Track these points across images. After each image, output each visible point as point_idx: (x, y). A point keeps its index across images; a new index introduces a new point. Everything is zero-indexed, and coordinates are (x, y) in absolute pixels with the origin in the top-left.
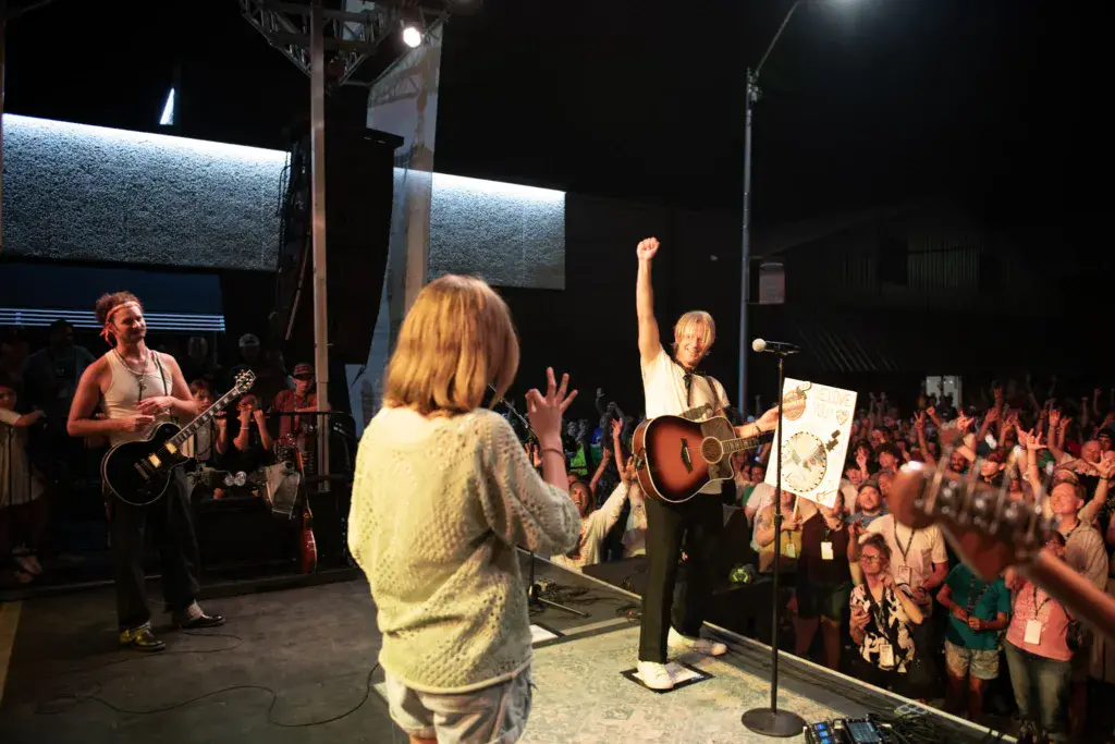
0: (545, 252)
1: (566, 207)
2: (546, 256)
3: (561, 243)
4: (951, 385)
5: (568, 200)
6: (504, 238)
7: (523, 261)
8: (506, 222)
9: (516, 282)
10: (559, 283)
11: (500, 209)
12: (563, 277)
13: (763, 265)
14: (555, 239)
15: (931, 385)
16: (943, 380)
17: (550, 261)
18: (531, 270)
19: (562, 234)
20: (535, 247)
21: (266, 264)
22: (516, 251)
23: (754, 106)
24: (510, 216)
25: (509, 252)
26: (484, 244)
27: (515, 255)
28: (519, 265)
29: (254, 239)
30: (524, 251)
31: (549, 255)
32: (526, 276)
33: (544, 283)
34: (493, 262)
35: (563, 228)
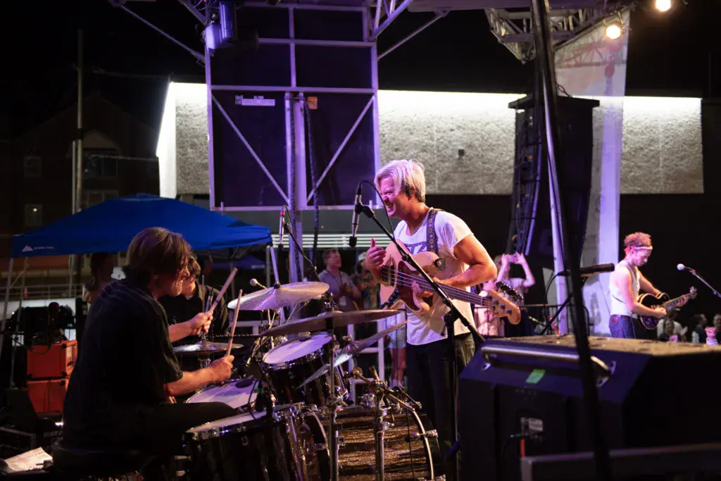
0: (682, 159)
1: (702, 113)
2: (682, 163)
3: (699, 148)
5: (703, 105)
6: (642, 149)
7: (661, 169)
8: (643, 133)
9: (654, 188)
10: (698, 187)
11: (637, 123)
12: (701, 181)
14: (692, 145)
17: (687, 167)
18: (668, 177)
19: (699, 139)
20: (672, 154)
21: (439, 188)
22: (653, 160)
24: (647, 128)
25: (645, 162)
27: (654, 163)
28: (656, 174)
29: (430, 168)
30: (661, 159)
31: (686, 161)
32: (665, 183)
33: (682, 189)
34: (631, 172)
35: (700, 134)
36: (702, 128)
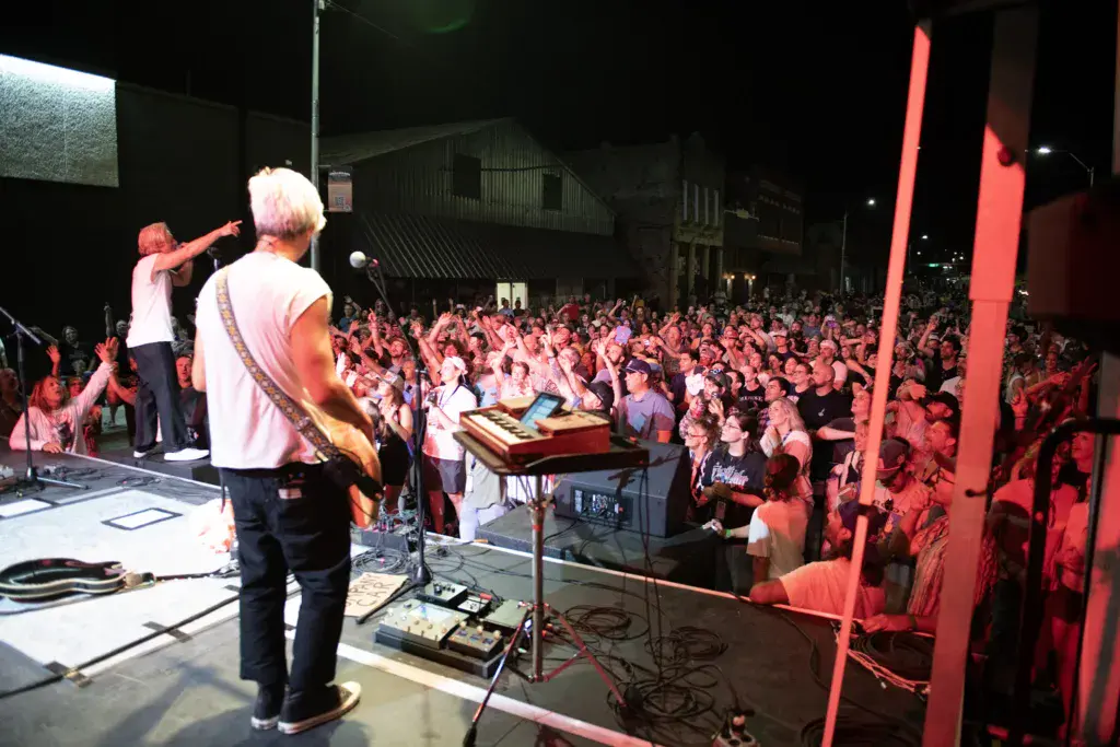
0: (93, 145)
1: (116, 97)
2: (94, 150)
3: (112, 136)
4: (520, 290)
5: (117, 88)
6: (40, 126)
7: (66, 154)
8: (40, 108)
9: (58, 175)
10: (112, 179)
11: (33, 93)
12: (116, 173)
13: (331, 174)
14: (105, 132)
15: (503, 290)
16: (512, 286)
17: (99, 155)
18: (75, 164)
19: (113, 126)
20: (80, 139)
22: (56, 142)
23: (321, 13)
24: (47, 102)
25: (47, 143)
26: (13, 131)
27: (57, 146)
28: (59, 158)
30: (66, 142)
31: (97, 148)
32: (70, 170)
33: (92, 180)
34: (26, 152)
35: (114, 120)
36: (117, 114)
